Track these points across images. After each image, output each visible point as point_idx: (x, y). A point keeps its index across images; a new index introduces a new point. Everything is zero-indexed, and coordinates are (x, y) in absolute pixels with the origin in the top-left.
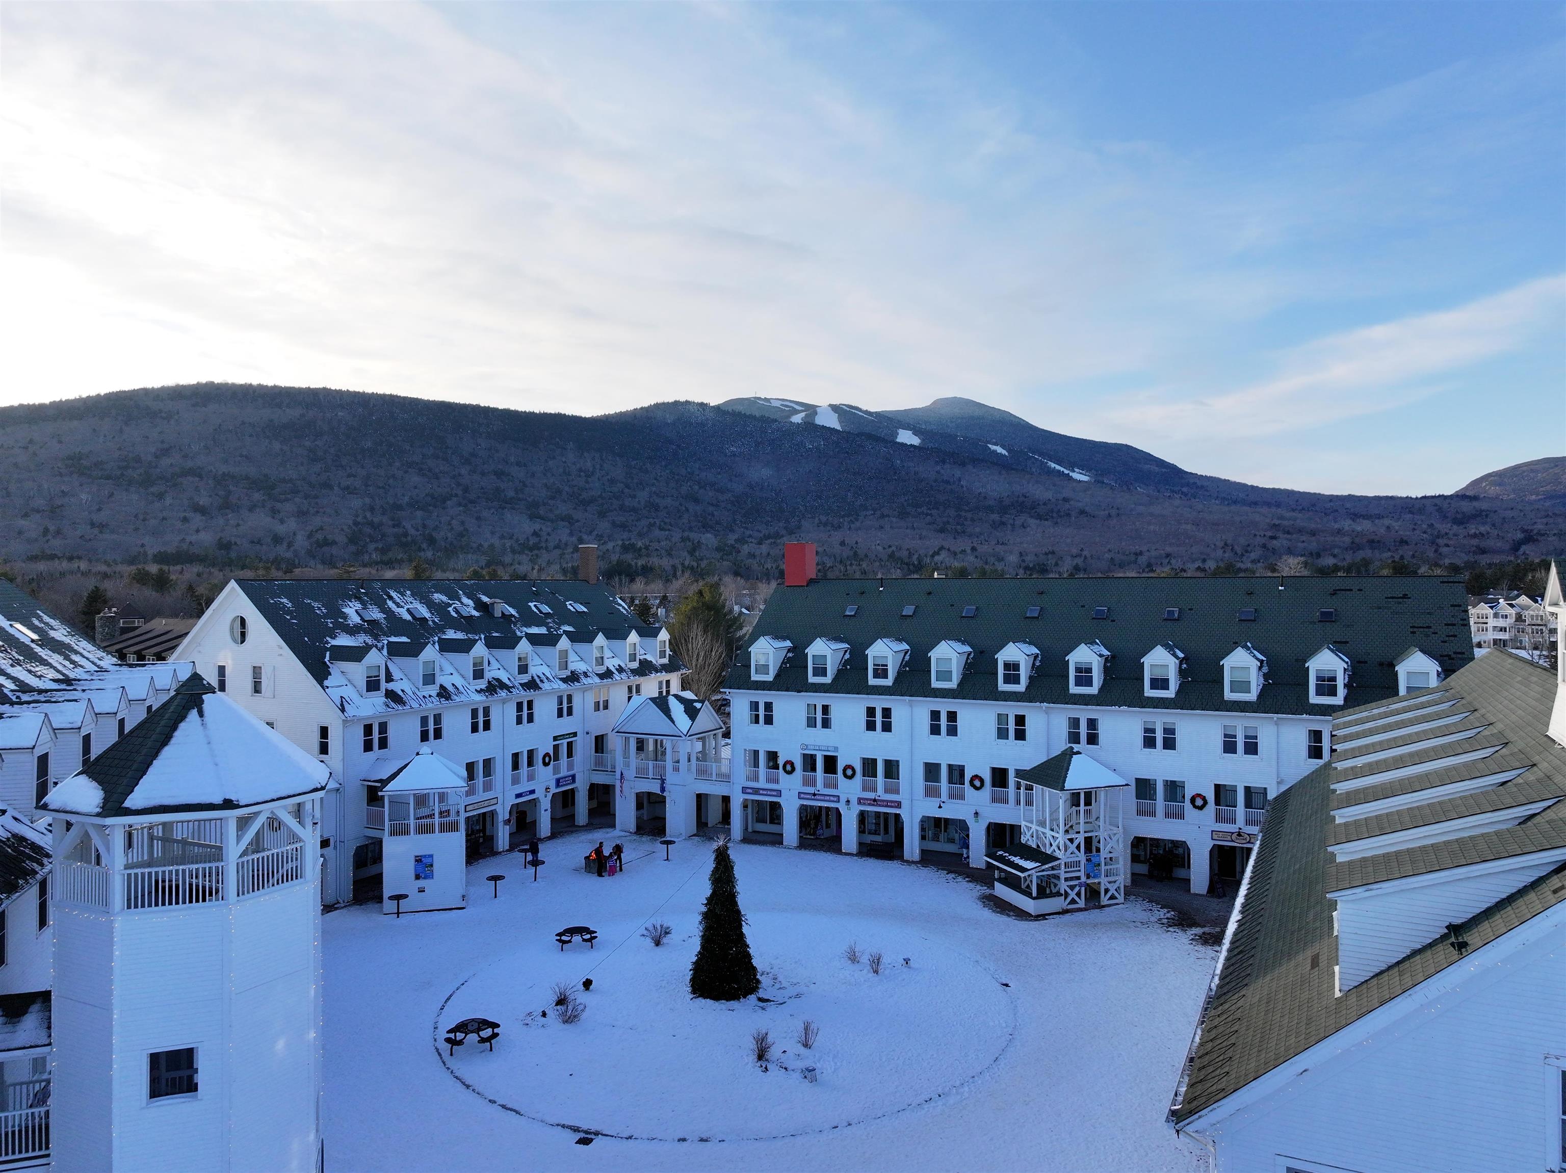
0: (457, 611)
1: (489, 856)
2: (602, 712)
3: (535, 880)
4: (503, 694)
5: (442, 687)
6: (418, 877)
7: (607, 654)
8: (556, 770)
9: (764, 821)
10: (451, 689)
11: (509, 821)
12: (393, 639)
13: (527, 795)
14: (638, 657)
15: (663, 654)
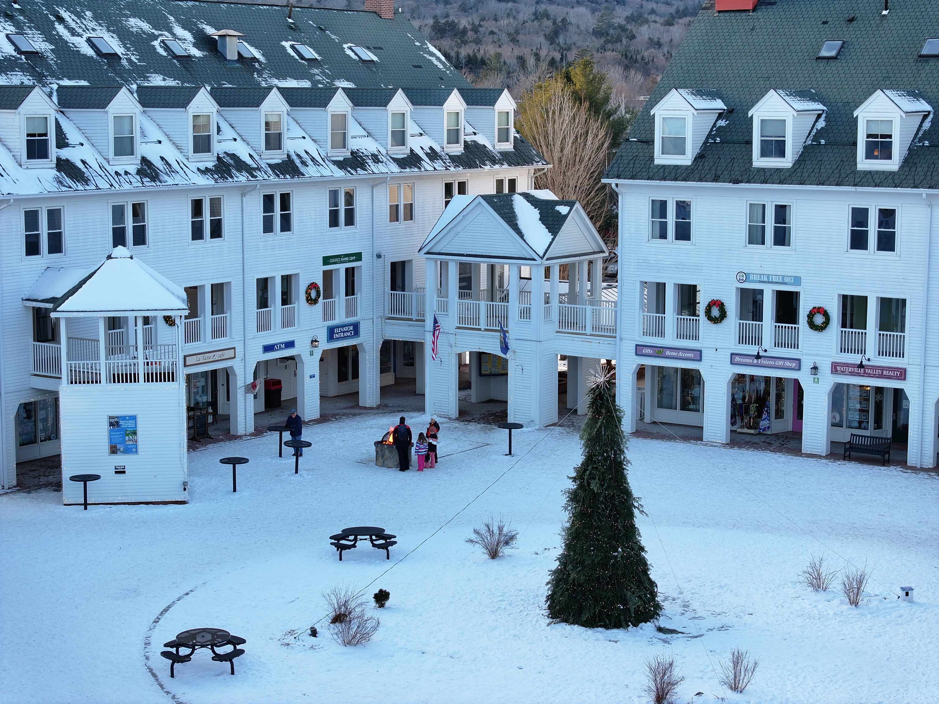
0: (167, 48)
1: (222, 440)
2: (402, 225)
3: (297, 472)
4: (242, 178)
5: (144, 160)
6: (114, 450)
7: (411, 128)
8: (328, 314)
9: (671, 407)
10: (159, 164)
11: (254, 386)
12: (66, 82)
13: (281, 349)
14: (462, 138)
15: (504, 136)
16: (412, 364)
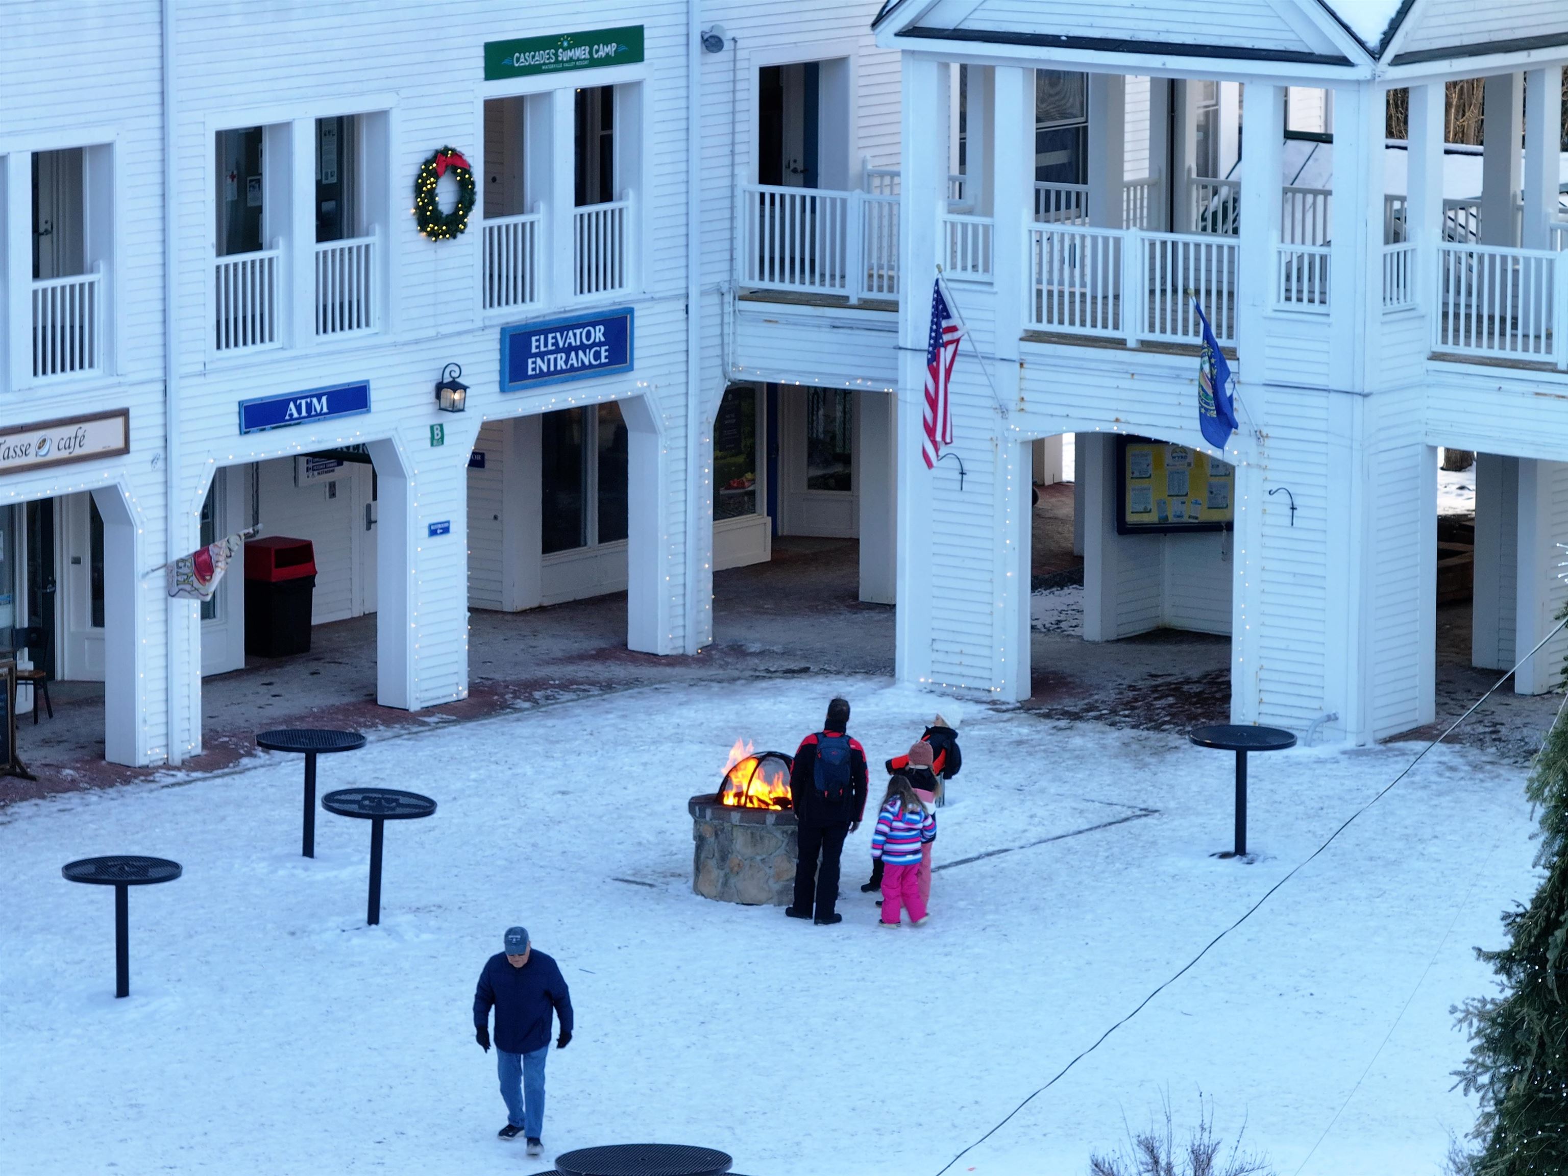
3: (373, 917)
8: (504, 277)
11: (201, 565)
13: (312, 416)
16: (844, 483)
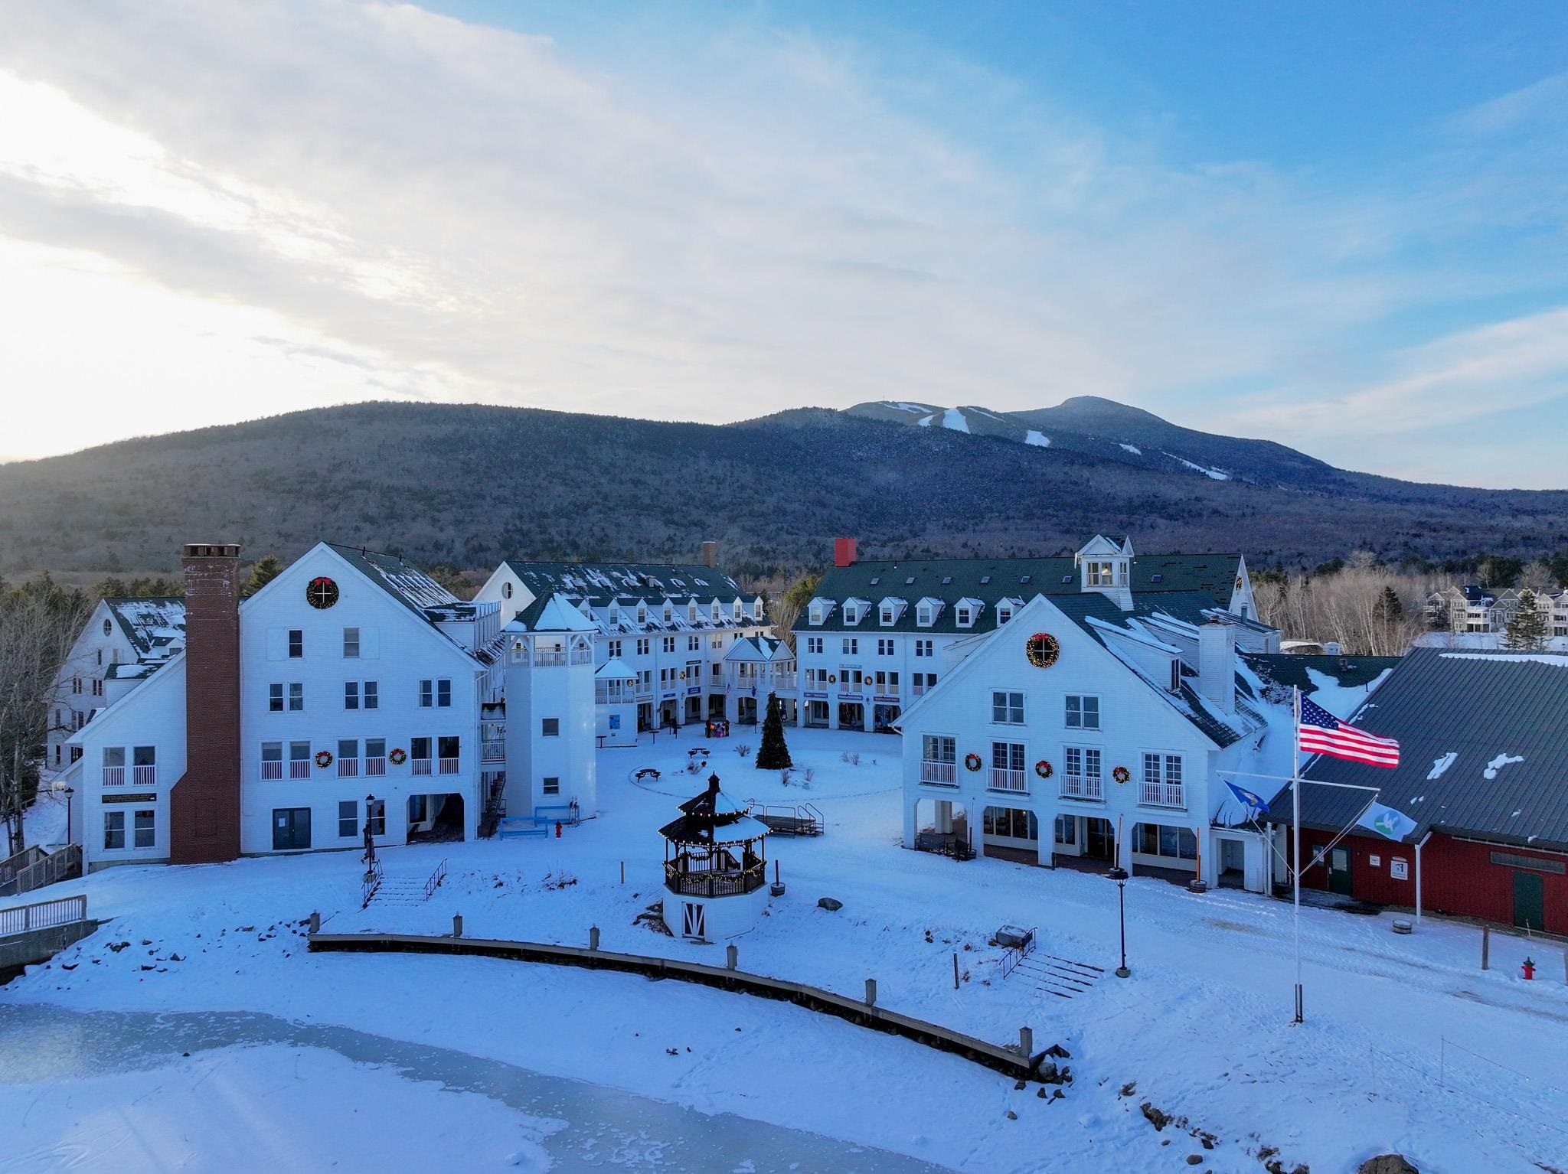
0: (627, 583)
1: (649, 730)
2: (717, 649)
4: (656, 632)
5: (621, 625)
6: (611, 728)
7: (721, 612)
8: (688, 683)
9: (819, 717)
10: (626, 627)
11: (660, 710)
12: (591, 597)
13: (670, 696)
14: (741, 615)
15: (758, 614)
16: (721, 703)
